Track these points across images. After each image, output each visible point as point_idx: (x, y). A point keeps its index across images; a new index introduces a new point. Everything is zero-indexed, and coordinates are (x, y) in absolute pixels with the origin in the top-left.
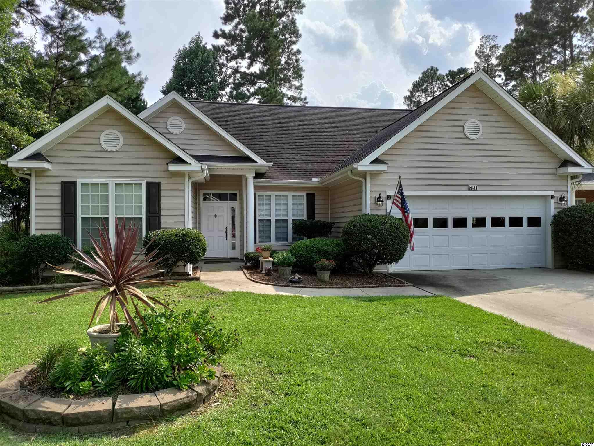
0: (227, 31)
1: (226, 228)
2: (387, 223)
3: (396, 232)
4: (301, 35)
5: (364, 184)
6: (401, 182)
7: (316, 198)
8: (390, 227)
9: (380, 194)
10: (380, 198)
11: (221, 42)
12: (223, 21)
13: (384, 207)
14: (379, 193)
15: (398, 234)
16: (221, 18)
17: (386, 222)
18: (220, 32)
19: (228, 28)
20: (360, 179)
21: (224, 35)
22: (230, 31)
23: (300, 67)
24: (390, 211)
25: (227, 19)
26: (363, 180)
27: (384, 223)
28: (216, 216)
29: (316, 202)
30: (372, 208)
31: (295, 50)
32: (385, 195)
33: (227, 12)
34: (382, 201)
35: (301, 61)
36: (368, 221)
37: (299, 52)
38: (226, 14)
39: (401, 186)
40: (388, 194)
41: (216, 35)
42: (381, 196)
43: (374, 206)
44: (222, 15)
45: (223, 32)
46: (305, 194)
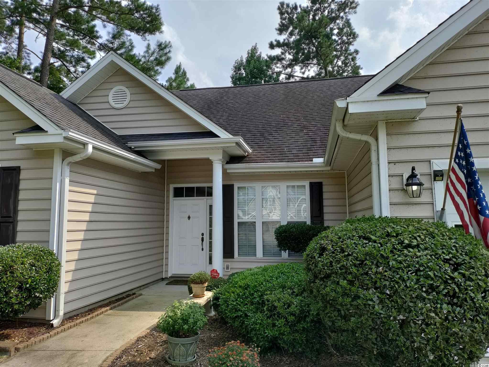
0: (282, 41)
1: (203, 234)
2: (418, 246)
3: (452, 278)
4: (357, 35)
5: (373, 148)
6: (462, 126)
7: (325, 189)
8: (429, 261)
9: (413, 169)
10: (413, 176)
11: (277, 51)
12: (278, 32)
13: (425, 198)
14: (411, 165)
15: (458, 286)
16: (276, 29)
17: (415, 243)
18: (275, 43)
19: (282, 38)
20: (365, 138)
21: (279, 45)
22: (284, 40)
23: (357, 65)
24: (443, 209)
25: (282, 29)
26: (371, 140)
27: (409, 246)
28: (189, 218)
29: (325, 196)
30: (396, 200)
31: (352, 50)
32: (427, 171)
33: (281, 22)
34: (420, 184)
35: (357, 59)
36: (360, 237)
37: (357, 52)
38: (280, 23)
39: (463, 135)
40: (436, 168)
41: (272, 46)
42: (417, 172)
43: (399, 197)
44: (277, 26)
45: (278, 42)
46: (307, 184)
